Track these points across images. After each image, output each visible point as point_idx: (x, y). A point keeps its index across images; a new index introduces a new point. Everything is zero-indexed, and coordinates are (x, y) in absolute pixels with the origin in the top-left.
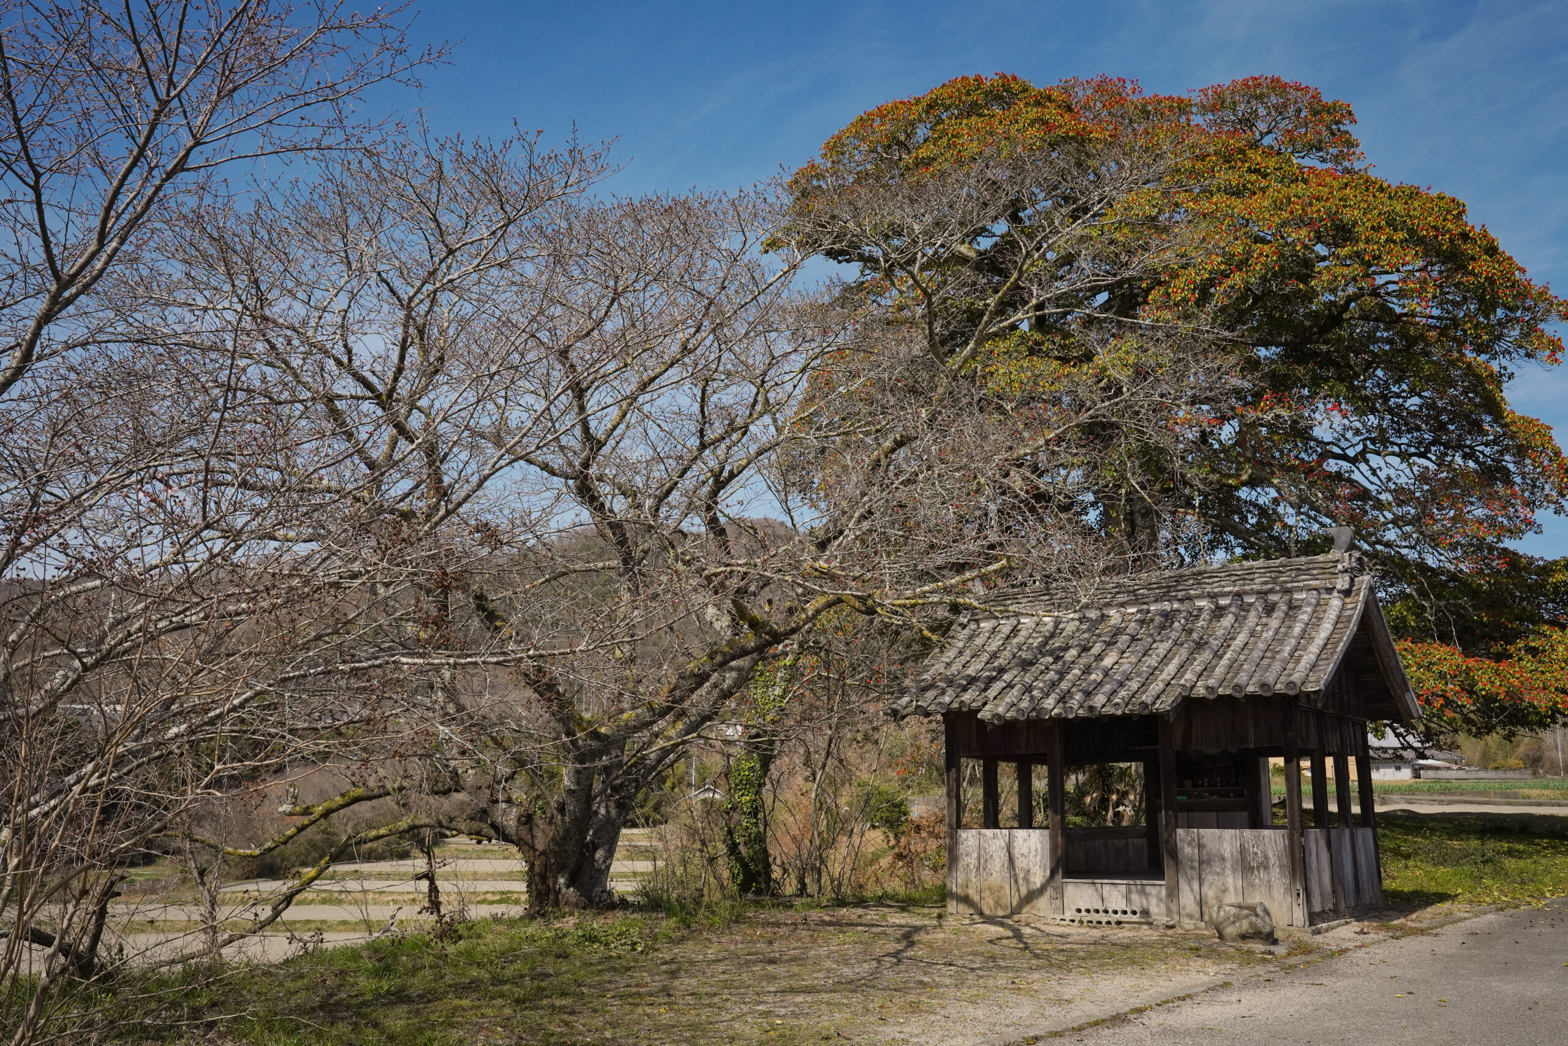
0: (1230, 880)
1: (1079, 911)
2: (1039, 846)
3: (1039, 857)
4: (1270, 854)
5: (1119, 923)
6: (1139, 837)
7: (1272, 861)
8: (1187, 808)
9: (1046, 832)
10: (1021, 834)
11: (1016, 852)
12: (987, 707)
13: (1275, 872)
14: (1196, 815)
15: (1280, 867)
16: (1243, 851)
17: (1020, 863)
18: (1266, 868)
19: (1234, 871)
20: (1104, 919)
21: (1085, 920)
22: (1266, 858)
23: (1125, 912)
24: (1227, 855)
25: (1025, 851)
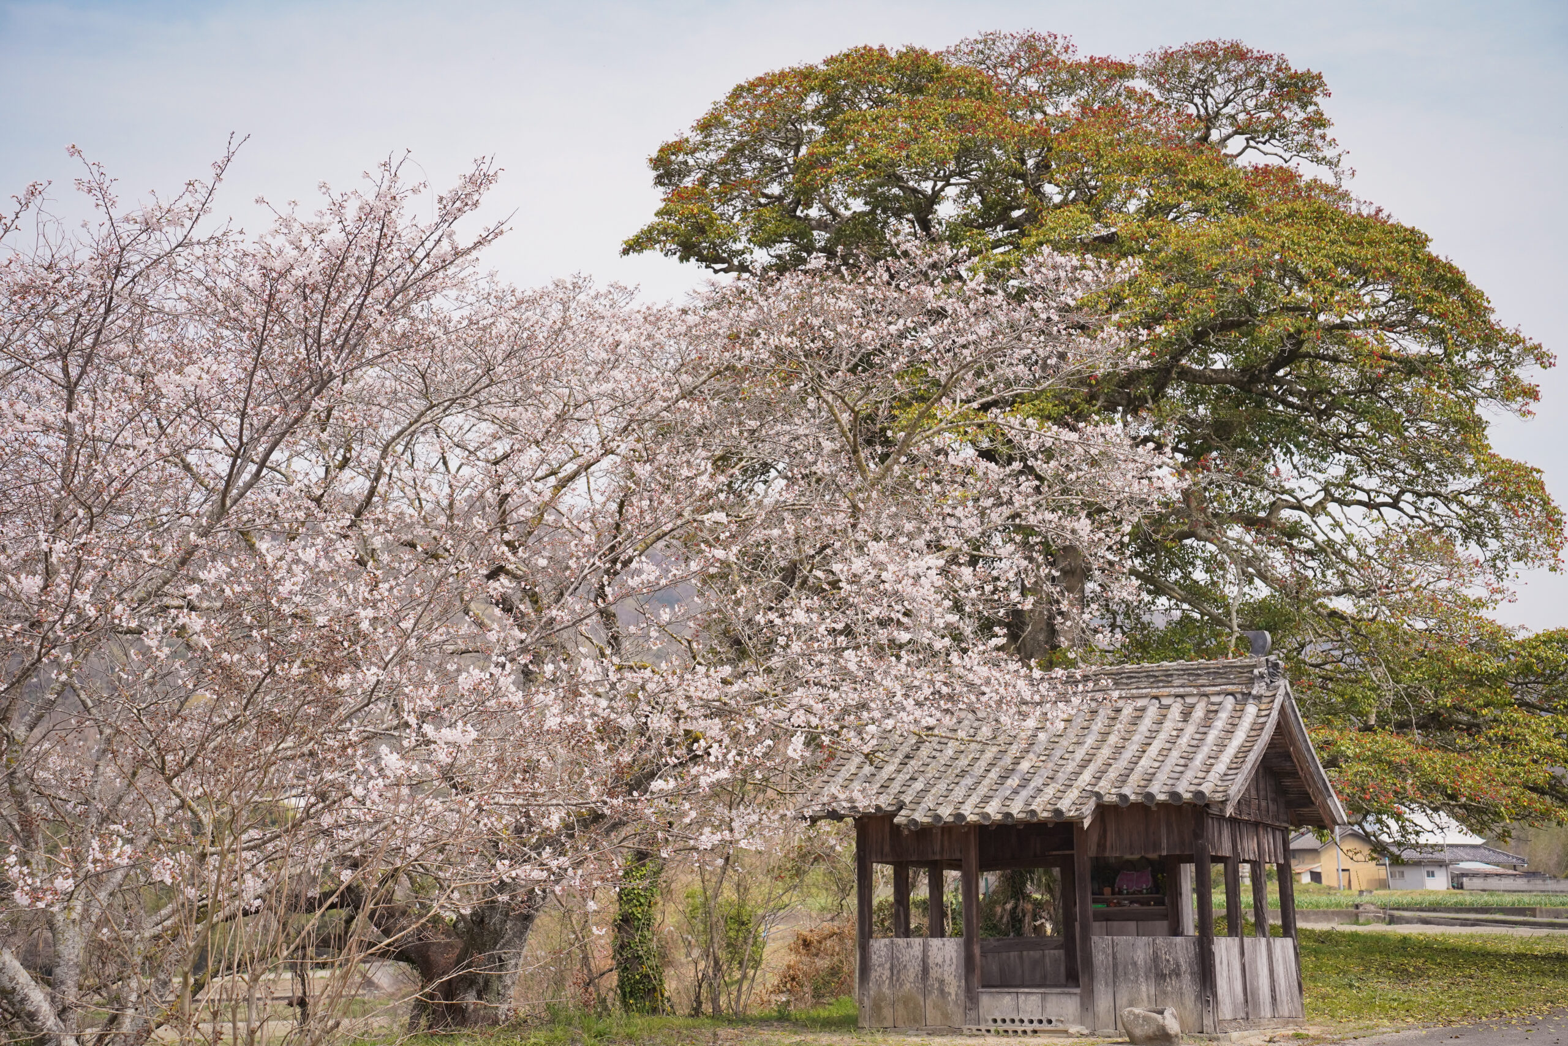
0: (1144, 988)
1: (995, 1021)
2: (954, 955)
3: (954, 967)
4: (1182, 961)
5: (1035, 1032)
6: (1055, 948)
7: (1183, 968)
8: (1106, 918)
9: (961, 940)
10: (935, 942)
11: (931, 961)
12: (903, 812)
13: (1187, 978)
14: (1116, 924)
15: (1192, 974)
16: (1156, 958)
17: (934, 973)
18: (1178, 975)
19: (1147, 978)
20: (1020, 1029)
21: (1001, 1029)
22: (1178, 965)
23: (1040, 1022)
24: (1140, 962)
25: (939, 960)
